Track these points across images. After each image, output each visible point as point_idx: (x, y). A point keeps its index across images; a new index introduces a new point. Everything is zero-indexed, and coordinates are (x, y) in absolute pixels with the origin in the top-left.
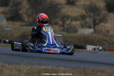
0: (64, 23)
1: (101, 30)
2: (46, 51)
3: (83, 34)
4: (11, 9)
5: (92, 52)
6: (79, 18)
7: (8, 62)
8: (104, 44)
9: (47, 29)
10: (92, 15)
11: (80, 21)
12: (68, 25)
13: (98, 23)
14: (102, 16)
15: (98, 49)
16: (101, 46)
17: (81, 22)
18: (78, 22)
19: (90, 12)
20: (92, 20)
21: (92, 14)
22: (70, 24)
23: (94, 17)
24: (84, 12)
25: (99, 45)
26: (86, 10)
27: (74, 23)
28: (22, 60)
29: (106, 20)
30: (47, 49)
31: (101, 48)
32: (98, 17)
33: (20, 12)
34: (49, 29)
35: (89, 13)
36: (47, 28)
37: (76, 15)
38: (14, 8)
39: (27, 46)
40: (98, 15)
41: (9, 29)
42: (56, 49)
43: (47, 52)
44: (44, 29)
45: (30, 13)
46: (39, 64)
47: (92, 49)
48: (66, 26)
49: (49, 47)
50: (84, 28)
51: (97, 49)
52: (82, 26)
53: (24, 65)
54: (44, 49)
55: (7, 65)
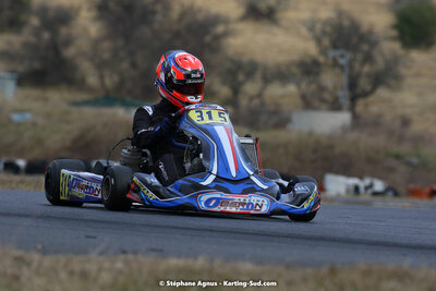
0: (236, 91)
1: (379, 116)
2: (215, 205)
3: (311, 134)
4: (32, 39)
5: (347, 202)
6: (295, 70)
7: (39, 247)
8: (391, 170)
9: (205, 116)
10: (342, 61)
11: (298, 84)
12: (251, 98)
13: (368, 88)
14: (380, 64)
15: (370, 191)
16: (380, 178)
17: (304, 85)
18: (292, 88)
19: (335, 46)
20: (344, 80)
21: (342, 56)
22: (260, 95)
23: (351, 66)
24: (312, 49)
25: (374, 175)
26: (318, 41)
27: (275, 91)
29: (398, 78)
30: (218, 199)
31: (379, 186)
32: (366, 69)
33: (69, 52)
34: (215, 114)
35: (332, 53)
36: (204, 112)
37: (282, 59)
38: (46, 35)
39: (133, 186)
40: (368, 58)
41: (28, 116)
42: (254, 199)
43: (216, 209)
44: (193, 115)
45: (106, 56)
47: (348, 191)
48: (244, 102)
49: (227, 191)
50: (315, 108)
51: (367, 188)
52: (308, 104)
53: (101, 253)
54: (205, 198)
55: (36, 257)
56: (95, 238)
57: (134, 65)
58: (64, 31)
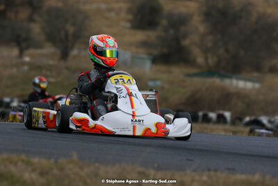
7: (156, 165)
28: (188, 160)
45: (210, 45)
46: (229, 169)
56: (192, 160)
57: (227, 51)
58: (182, 29)
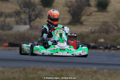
1: (37, 26)
3: (19, 31)
6: (14, 14)
10: (27, 11)
12: (2, 22)
13: (34, 18)
14: (37, 12)
17: (16, 18)
18: (13, 19)
19: (24, 7)
20: (27, 16)
21: (27, 10)
22: (4, 21)
23: (29, 12)
24: (18, 8)
26: (20, 6)
27: (8, 20)
29: (42, 15)
32: (33, 13)
35: (24, 9)
37: (10, 11)
40: (34, 10)
52: (18, 23)
